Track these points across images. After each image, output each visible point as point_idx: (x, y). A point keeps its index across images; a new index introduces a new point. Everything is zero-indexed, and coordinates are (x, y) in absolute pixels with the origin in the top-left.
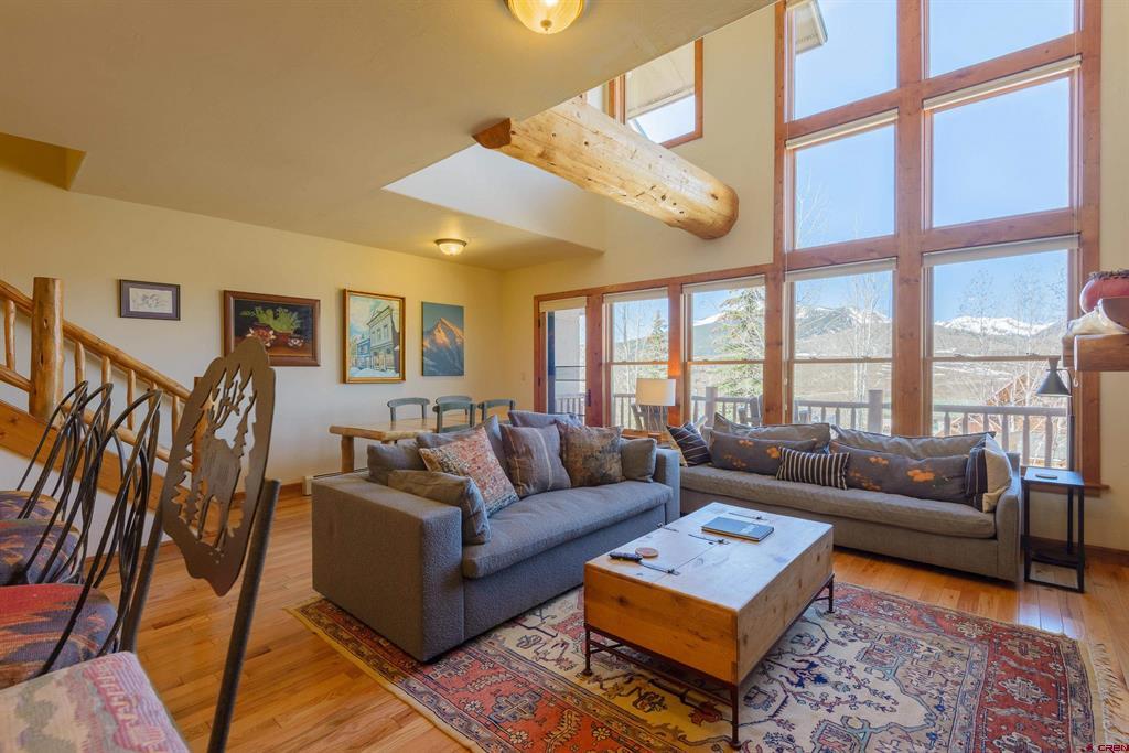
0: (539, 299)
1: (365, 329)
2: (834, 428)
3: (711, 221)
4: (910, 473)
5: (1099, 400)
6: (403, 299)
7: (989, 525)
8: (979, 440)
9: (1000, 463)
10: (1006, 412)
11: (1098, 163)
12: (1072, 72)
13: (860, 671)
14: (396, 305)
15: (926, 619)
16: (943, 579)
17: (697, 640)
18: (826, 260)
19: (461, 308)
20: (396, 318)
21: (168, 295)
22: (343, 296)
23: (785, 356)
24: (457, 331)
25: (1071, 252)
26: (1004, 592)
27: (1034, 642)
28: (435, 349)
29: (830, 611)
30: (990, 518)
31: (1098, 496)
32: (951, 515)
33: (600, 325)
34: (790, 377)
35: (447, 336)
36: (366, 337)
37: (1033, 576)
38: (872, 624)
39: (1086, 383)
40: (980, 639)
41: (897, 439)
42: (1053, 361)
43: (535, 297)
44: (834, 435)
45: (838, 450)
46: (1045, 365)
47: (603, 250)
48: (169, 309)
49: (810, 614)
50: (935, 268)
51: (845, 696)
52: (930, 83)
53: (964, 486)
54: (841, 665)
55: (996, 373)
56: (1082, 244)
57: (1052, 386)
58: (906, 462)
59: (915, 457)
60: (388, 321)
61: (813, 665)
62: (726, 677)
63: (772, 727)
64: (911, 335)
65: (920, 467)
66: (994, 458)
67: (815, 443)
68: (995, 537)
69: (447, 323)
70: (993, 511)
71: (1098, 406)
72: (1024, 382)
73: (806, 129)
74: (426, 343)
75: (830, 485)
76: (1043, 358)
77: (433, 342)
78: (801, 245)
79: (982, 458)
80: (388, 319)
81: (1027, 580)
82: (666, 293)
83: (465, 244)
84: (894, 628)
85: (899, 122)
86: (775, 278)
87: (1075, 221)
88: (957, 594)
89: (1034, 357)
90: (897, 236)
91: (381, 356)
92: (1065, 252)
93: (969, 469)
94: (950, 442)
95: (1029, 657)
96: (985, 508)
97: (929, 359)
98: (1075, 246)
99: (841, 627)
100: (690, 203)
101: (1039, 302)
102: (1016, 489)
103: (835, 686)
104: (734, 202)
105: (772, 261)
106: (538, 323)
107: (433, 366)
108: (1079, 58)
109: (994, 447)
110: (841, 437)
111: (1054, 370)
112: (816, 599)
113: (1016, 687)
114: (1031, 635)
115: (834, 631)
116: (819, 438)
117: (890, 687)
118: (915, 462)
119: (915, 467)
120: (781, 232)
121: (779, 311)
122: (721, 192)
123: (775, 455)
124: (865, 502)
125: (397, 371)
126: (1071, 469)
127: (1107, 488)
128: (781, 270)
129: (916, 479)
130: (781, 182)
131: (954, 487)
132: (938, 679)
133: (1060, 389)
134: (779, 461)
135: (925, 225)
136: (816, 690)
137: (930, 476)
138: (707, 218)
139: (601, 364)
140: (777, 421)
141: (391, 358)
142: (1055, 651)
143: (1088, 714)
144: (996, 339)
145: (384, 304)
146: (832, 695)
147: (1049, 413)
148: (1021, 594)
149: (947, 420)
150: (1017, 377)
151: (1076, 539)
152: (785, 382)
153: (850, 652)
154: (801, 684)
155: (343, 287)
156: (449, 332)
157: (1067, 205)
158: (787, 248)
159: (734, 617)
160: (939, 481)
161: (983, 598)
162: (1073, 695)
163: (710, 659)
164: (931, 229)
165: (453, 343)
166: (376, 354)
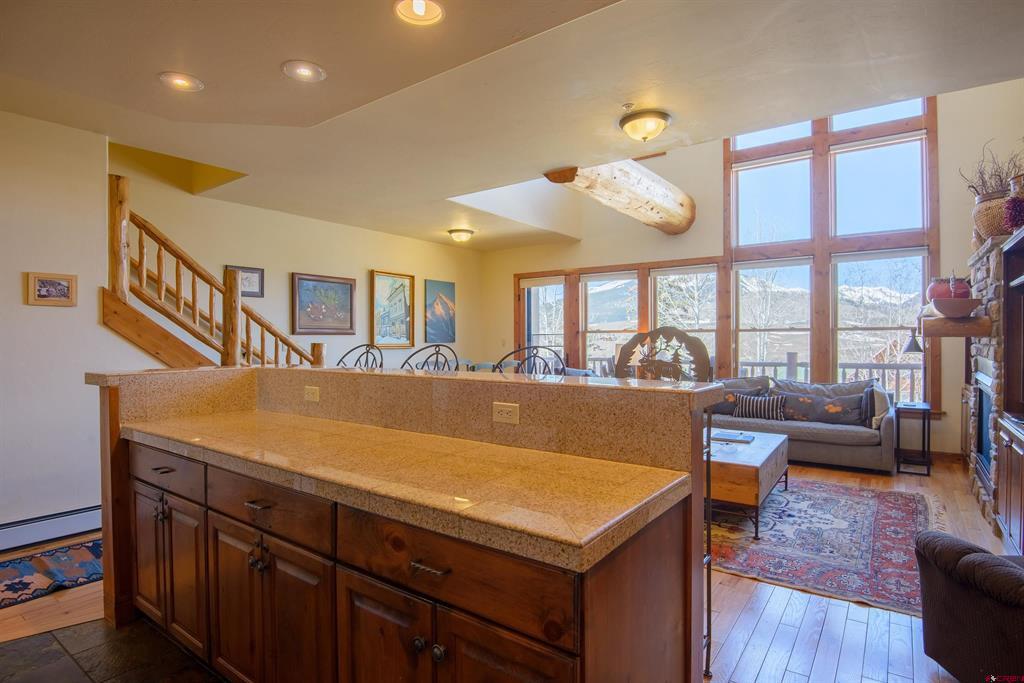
0: (518, 277)
1: (386, 303)
2: (772, 379)
3: (678, 223)
4: (826, 408)
5: (940, 355)
6: (413, 277)
7: (876, 436)
8: (869, 384)
9: (883, 396)
10: (883, 367)
11: (938, 201)
12: (922, 139)
13: (811, 511)
14: (407, 282)
15: (842, 491)
16: (849, 474)
17: (734, 486)
18: (764, 255)
19: (453, 284)
20: (407, 293)
21: (256, 277)
22: (372, 275)
23: (733, 326)
24: (450, 304)
25: (924, 257)
26: (885, 478)
27: (902, 496)
28: (435, 321)
29: (786, 489)
30: (877, 432)
31: (940, 419)
32: (853, 431)
33: (577, 300)
34: (736, 342)
35: (443, 308)
36: (387, 310)
37: (902, 469)
38: (812, 494)
39: (932, 345)
40: (872, 497)
41: (816, 385)
42: (913, 330)
43: (515, 275)
44: (772, 385)
45: (778, 394)
46: (909, 333)
47: (578, 237)
48: (256, 289)
49: (774, 491)
50: (839, 264)
51: (806, 521)
52: (835, 135)
53: (860, 414)
54: (800, 511)
55: (872, 339)
56: (930, 253)
57: (913, 347)
58: (823, 400)
59: (828, 397)
60: (401, 296)
61: (784, 511)
62: (752, 502)
63: (773, 532)
64: (824, 311)
65: (832, 403)
66: (879, 394)
67: (761, 390)
68: (879, 444)
69: (443, 297)
70: (879, 428)
71: (940, 360)
72: (895, 346)
73: (747, 157)
74: (428, 315)
75: (773, 418)
76: (908, 328)
77: (433, 313)
78: (743, 242)
79: (872, 394)
80: (402, 294)
81: (899, 472)
82: (636, 276)
83: (472, 232)
84: (824, 495)
85: (813, 159)
86: (725, 267)
87: (925, 238)
88: (858, 480)
89: (902, 328)
90: (813, 240)
91: (397, 326)
92: (921, 257)
93: (864, 402)
94: (851, 386)
95: (900, 502)
96: (874, 426)
97: (835, 329)
98: (926, 255)
99: (794, 496)
100: (667, 211)
101: (906, 278)
102: (892, 412)
103: (800, 517)
104: (693, 207)
105: (721, 254)
106: (518, 297)
107: (433, 334)
108: (925, 131)
109: (878, 387)
110: (777, 385)
111: (914, 336)
112: (779, 482)
113: (893, 513)
114: (901, 495)
115: (791, 498)
116: (761, 387)
117: (828, 516)
118: (829, 400)
119: (829, 403)
120: (729, 232)
121: (728, 292)
122: (686, 201)
123: (732, 399)
124: (798, 428)
125: (408, 339)
126: (925, 401)
127: (945, 413)
128: (729, 261)
129: (831, 411)
130: (729, 195)
131: (854, 415)
132: (853, 512)
133: (918, 349)
134: (735, 404)
135: (832, 234)
136: (791, 520)
137: (839, 409)
138: (675, 221)
139: (578, 332)
140: (727, 376)
141: (404, 327)
142: (911, 499)
143: (926, 519)
145: (399, 281)
146: (799, 521)
147: (912, 368)
148: (895, 478)
149: (844, 374)
150: (890, 342)
151: (926, 449)
152: (733, 346)
153: (804, 505)
154: (780, 517)
155: (371, 268)
156: (445, 305)
157: (920, 226)
158: (734, 244)
159: (757, 470)
160: (845, 412)
161: (873, 481)
162: (920, 513)
163: (741, 495)
164: (835, 236)
165: (447, 313)
166: (393, 324)
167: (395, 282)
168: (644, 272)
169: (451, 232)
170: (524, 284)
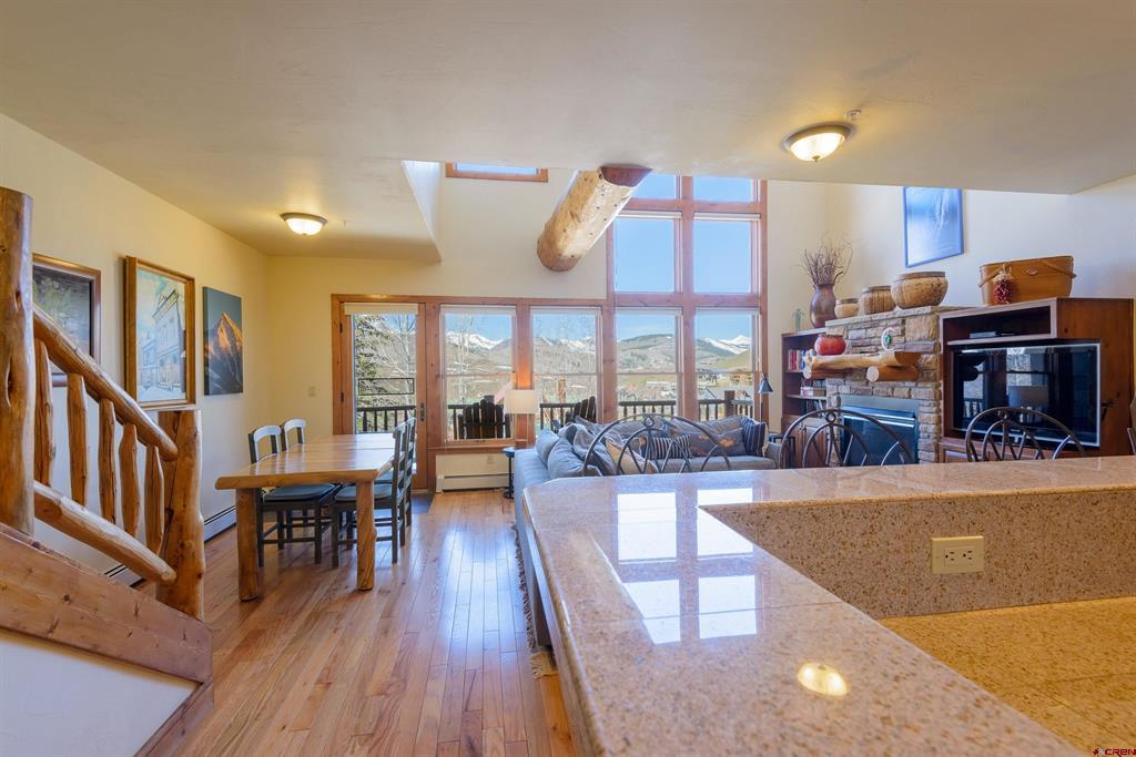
0: (340, 300)
1: (152, 324)
6: (190, 280)
11: (767, 273)
14: (181, 287)
19: (236, 301)
20: (181, 307)
22: (125, 268)
24: (237, 330)
28: (218, 357)
35: (229, 338)
36: (153, 336)
43: (334, 296)
47: (441, 259)
57: (766, 388)
60: (173, 312)
64: (691, 357)
69: (229, 320)
74: (211, 348)
77: (216, 345)
80: (174, 309)
83: (324, 223)
85: (682, 221)
86: (608, 311)
91: (168, 367)
106: (339, 327)
107: (216, 381)
108: (759, 215)
120: (612, 277)
121: (611, 336)
125: (183, 391)
130: (612, 240)
137: (731, 443)
139: (438, 376)
141: (176, 369)
144: (472, 351)
145: (170, 284)
155: (125, 253)
156: (230, 332)
165: (234, 346)
166: (162, 363)
167: (165, 284)
168: (522, 308)
169: (286, 216)
170: (349, 309)
